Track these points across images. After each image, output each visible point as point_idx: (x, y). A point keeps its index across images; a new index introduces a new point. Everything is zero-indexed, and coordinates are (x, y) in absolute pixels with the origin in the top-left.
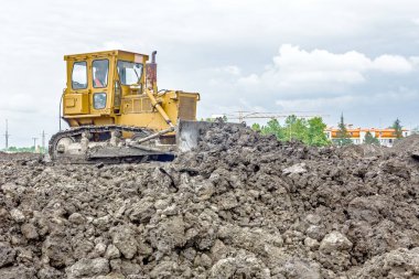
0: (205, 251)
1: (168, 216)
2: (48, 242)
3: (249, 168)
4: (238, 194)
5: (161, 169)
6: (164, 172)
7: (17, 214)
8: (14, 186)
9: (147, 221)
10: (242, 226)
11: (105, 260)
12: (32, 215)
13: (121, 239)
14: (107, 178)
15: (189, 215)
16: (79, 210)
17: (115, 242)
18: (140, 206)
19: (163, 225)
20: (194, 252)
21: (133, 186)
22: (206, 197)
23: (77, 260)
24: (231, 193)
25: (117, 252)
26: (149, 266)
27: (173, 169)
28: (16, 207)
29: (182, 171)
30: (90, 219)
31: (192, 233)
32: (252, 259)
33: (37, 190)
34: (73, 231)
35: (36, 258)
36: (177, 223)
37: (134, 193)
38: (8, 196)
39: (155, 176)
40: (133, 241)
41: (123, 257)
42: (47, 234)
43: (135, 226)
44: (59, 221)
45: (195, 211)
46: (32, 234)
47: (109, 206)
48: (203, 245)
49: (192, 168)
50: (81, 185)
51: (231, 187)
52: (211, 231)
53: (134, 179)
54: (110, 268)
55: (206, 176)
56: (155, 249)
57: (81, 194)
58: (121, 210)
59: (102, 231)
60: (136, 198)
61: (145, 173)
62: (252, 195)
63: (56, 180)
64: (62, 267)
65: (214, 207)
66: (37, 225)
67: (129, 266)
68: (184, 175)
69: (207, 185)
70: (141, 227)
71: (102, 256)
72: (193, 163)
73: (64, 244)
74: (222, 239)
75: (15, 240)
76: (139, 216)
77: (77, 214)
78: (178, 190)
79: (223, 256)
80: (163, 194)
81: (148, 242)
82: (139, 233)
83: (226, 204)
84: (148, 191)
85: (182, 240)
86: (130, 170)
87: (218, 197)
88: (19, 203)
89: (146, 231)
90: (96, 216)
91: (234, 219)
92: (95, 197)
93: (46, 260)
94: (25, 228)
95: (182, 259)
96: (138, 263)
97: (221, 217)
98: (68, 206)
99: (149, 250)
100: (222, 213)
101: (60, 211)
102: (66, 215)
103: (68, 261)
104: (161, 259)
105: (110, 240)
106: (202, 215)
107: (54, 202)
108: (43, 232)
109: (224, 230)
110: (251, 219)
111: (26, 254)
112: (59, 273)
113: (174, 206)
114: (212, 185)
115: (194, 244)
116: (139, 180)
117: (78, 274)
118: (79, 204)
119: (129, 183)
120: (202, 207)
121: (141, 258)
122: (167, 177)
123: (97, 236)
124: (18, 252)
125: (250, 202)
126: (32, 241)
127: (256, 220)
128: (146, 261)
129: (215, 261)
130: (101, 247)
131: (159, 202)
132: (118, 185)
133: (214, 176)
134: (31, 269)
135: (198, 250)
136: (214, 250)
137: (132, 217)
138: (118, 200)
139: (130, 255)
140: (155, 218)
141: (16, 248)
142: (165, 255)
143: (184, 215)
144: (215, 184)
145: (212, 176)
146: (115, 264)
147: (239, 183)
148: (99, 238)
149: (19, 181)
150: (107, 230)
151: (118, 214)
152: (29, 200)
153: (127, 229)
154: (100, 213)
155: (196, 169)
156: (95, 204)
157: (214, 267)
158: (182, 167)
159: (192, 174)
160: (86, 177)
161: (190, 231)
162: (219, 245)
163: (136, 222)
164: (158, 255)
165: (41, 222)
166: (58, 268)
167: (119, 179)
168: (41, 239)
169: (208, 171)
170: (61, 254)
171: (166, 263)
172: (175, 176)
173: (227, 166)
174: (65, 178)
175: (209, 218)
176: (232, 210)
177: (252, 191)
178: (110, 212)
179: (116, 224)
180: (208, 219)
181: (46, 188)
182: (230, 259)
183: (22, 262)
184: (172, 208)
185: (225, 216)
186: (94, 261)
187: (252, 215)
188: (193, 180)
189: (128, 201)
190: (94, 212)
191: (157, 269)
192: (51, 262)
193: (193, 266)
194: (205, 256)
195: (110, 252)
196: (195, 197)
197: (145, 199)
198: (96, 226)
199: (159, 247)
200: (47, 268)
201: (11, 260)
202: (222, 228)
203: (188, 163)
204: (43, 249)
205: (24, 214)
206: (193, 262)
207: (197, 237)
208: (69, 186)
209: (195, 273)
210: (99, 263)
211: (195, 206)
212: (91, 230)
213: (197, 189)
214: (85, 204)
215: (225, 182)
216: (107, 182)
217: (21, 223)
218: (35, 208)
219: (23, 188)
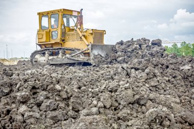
0: (143, 105)
1: (126, 89)
2: (72, 100)
3: (164, 67)
4: (158, 79)
5: (122, 67)
6: (123, 68)
7: (58, 87)
8: (57, 75)
9: (116, 91)
10: (161, 94)
11: (97, 109)
12: (64, 87)
13: (104, 99)
14: (97, 71)
15: (135, 89)
16: (85, 86)
17: (102, 100)
18: (113, 84)
19: (123, 93)
20: (138, 105)
21: (109, 75)
22: (143, 80)
23: (84, 108)
24: (155, 79)
25: (102, 105)
26: (117, 111)
27: (127, 67)
28: (57, 84)
29: (132, 68)
30: (90, 90)
31: (137, 97)
32: (165, 109)
33: (66, 77)
34: (82, 95)
35: (66, 107)
36: (130, 92)
37: (110, 78)
38: (54, 79)
39: (119, 70)
40: (110, 100)
41: (105, 107)
42: (71, 96)
43: (110, 93)
44: (76, 90)
45: (138, 86)
46: (65, 96)
47: (98, 84)
48: (142, 103)
49: (136, 66)
50: (86, 74)
51: (155, 76)
52: (146, 96)
53: (109, 72)
54: (99, 112)
55: (143, 70)
56: (119, 104)
57: (86, 79)
58: (104, 86)
59: (95, 95)
60: (111, 80)
61: (115, 69)
62: (165, 80)
63: (75, 72)
64: (78, 111)
65: (147, 85)
66: (67, 92)
67: (108, 111)
68: (133, 70)
69: (144, 74)
70: (113, 94)
71: (95, 107)
72: (137, 64)
73: (79, 101)
74: (151, 100)
75: (57, 99)
76: (112, 88)
77: (84, 88)
78: (130, 77)
79: (152, 108)
80: (123, 79)
81: (116, 101)
82: (112, 97)
83: (153, 84)
84: (116, 77)
85: (133, 100)
86: (108, 67)
87: (149, 80)
88: (59, 82)
89: (115, 96)
90: (93, 88)
91: (156, 91)
92: (92, 80)
93: (71, 108)
94: (61, 93)
95: (132, 109)
96: (112, 110)
97: (150, 90)
98: (80, 84)
99: (117, 104)
100: (151, 88)
101: (76, 86)
102: (79, 88)
103: (81, 108)
104: (123, 108)
105: (99, 100)
106: (142, 88)
107: (74, 82)
108: (69, 95)
109: (152, 96)
110: (165, 91)
111: (62, 105)
112: (76, 114)
113: (128, 84)
114: (146, 75)
115: (138, 102)
116: (112, 72)
117: (85, 114)
118: (85, 83)
119: (108, 74)
120: (141, 85)
121: (113, 108)
122: (125, 71)
123: (93, 97)
124: (58, 104)
125: (164, 83)
126: (65, 99)
127: (167, 91)
128: (115, 109)
129: (148, 110)
130: (95, 102)
131: (121, 83)
132: (102, 74)
133: (147, 71)
134: (65, 111)
135: (139, 105)
136: (147, 105)
137: (109, 89)
138: (103, 81)
139: (108, 107)
140: (119, 90)
141: (58, 102)
142: (124, 107)
143: (133, 88)
144: (148, 74)
145: (146, 70)
146: (101, 110)
147: (159, 74)
148: (94, 98)
149: (58, 72)
150: (98, 95)
151: (103, 88)
152: (63, 81)
153: (107, 95)
154: (94, 87)
155: (139, 67)
156: (92, 83)
157: (147, 112)
158: (132, 66)
159: (137, 69)
160: (88, 71)
161: (136, 96)
162: (150, 103)
163: (111, 91)
164: (121, 107)
165: (68, 91)
166: (76, 111)
167: (103, 72)
168: (69, 98)
169: (144, 68)
170: (77, 105)
171: (125, 110)
172: (129, 70)
173: (153, 66)
174: (79, 71)
175: (145, 90)
176: (156, 86)
177: (165, 78)
178: (99, 87)
179: (102, 92)
180: (144, 90)
181: (70, 76)
182: (155, 109)
183: (60, 108)
184: (127, 85)
185: (152, 89)
186: (92, 109)
187: (165, 89)
188: (137, 72)
189: (107, 82)
190: (92, 87)
191: (121, 113)
192: (73, 109)
193: (137, 112)
194: (144, 107)
195: (99, 105)
196: (138, 80)
197: (115, 81)
198: (92, 93)
199: (122, 103)
200: (71, 111)
201: (56, 107)
202: (151, 95)
203: (134, 64)
204: (70, 103)
205: (61, 87)
206: (137, 110)
207: (139, 99)
208: (80, 75)
209: (138, 115)
210: (94, 110)
211: (138, 84)
212: (90, 95)
213: (139, 77)
214: (88, 83)
215: (152, 73)
216: (98, 73)
217: (60, 91)
218: (66, 85)
219: (60, 76)
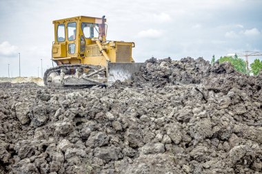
0: (225, 140)
1: (201, 118)
2: (128, 132)
3: (254, 88)
4: (246, 105)
5: (196, 89)
6: (198, 90)
7: (110, 115)
8: (107, 99)
9: (188, 121)
10: (250, 125)
11: (161, 144)
12: (118, 116)
13: (172, 132)
14: (162, 94)
15: (214, 118)
16: (146, 113)
17: (168, 133)
18: (183, 112)
19: (198, 123)
20: (218, 141)
21: (179, 99)
22: (225, 106)
23: (145, 144)
24: (242, 104)
25: (169, 139)
26: (189, 148)
27: (203, 89)
28: (109, 111)
29: (210, 90)
30: (153, 119)
31: (217, 129)
32: (256, 146)
33: (121, 101)
34: (142, 126)
35: (121, 142)
36: (207, 122)
37: (179, 103)
38: (104, 105)
39: (193, 92)
40: (179, 133)
41: (173, 142)
42: (127, 127)
43: (180, 124)
44: (134, 120)
45: (218, 115)
46: (119, 127)
47: (164, 111)
48: (224, 137)
49: (215, 87)
50: (147, 98)
51: (242, 100)
52: (229, 128)
53: (179, 95)
54: (165, 149)
55: (226, 93)
56: (193, 138)
57: (147, 104)
58: (172, 114)
59: (160, 126)
60: (181, 106)
61: (186, 91)
62: (256, 105)
63: (132, 95)
64: (136, 148)
65: (230, 113)
66: (121, 122)
67: (176, 148)
68: (211, 92)
69: (226, 98)
70: (184, 125)
71: (160, 142)
72: (217, 84)
73: (138, 134)
74: (236, 133)
75: (109, 131)
76: (183, 117)
77: (145, 116)
78: (207, 102)
79: (237, 144)
80: (198, 104)
81: (188, 134)
82: (183, 128)
83: (238, 111)
84: (188, 102)
85: (210, 133)
86: (177, 89)
87: (233, 107)
88: (110, 109)
89: (187, 127)
90: (156, 117)
91: (244, 120)
92: (155, 105)
93: (127, 143)
94: (114, 124)
95: (210, 145)
96: (182, 146)
97: (235, 119)
98: (140, 111)
99: (189, 139)
100: (236, 117)
101: (134, 114)
102: (138, 117)
103: (140, 144)
104: (197, 144)
105: (165, 132)
106: (223, 117)
107: (131, 108)
108: (125, 126)
109: (238, 127)
110: (256, 121)
111: (115, 139)
112: (134, 151)
113: (205, 112)
114: (229, 99)
115: (218, 136)
116: (182, 95)
117: (146, 152)
118: (146, 110)
119: (176, 97)
120: (223, 112)
121: (184, 144)
122: (200, 94)
123: (157, 129)
124: (110, 138)
125: (254, 110)
126: (118, 132)
127: (259, 122)
128: (187, 146)
129: (232, 147)
130: (159, 136)
131: (195, 109)
132: (169, 98)
133: (230, 93)
134: (118, 148)
135: (220, 139)
136: (231, 140)
137: (178, 118)
138: (170, 108)
139: (177, 142)
140: (193, 119)
141: (109, 136)
142: (199, 142)
143: (211, 117)
144: (231, 98)
145: (229, 93)
146: (168, 147)
147: (247, 98)
148: (158, 131)
149: (110, 95)
150: (163, 126)
151: (170, 116)
152: (116, 107)
153: (175, 125)
154: (158, 115)
155: (219, 88)
156: (156, 110)
157: (231, 150)
158: (209, 87)
159: (216, 91)
160: (150, 93)
161: (215, 128)
162: (234, 137)
163: (181, 121)
164: (195, 142)
165: (123, 120)
166: (134, 148)
167: (170, 95)
168: (124, 130)
169: (227, 89)
170: (136, 140)
171: (200, 147)
172: (205, 93)
173: (239, 87)
174: (137, 94)
175: (228, 119)
176: (243, 115)
177: (256, 103)
178: (165, 115)
179: (168, 122)
180: (227, 121)
181: (126, 100)
182: (242, 146)
183: (113, 144)
184: (203, 113)
185: (238, 119)
186: (156, 145)
187: (256, 118)
188: (217, 96)
189: (176, 108)
190: (155, 115)
191: (194, 151)
192: (130, 144)
193: (218, 149)
194: (226, 143)
195: (165, 139)
196: (218, 106)
197: (187, 107)
198: (156, 123)
199: (196, 137)
200: (128, 148)
201: (106, 142)
202: (236, 126)
203: (213, 85)
204: (125, 137)
205: (114, 115)
206: (217, 147)
207: (219, 132)
208: (139, 99)
209: (219, 154)
210: (159, 146)
211: (218, 112)
212: (153, 126)
213: (219, 102)
214: (150, 110)
215: (238, 97)
216: (163, 96)
217: (112, 121)
218: (120, 112)
219: (113, 100)
